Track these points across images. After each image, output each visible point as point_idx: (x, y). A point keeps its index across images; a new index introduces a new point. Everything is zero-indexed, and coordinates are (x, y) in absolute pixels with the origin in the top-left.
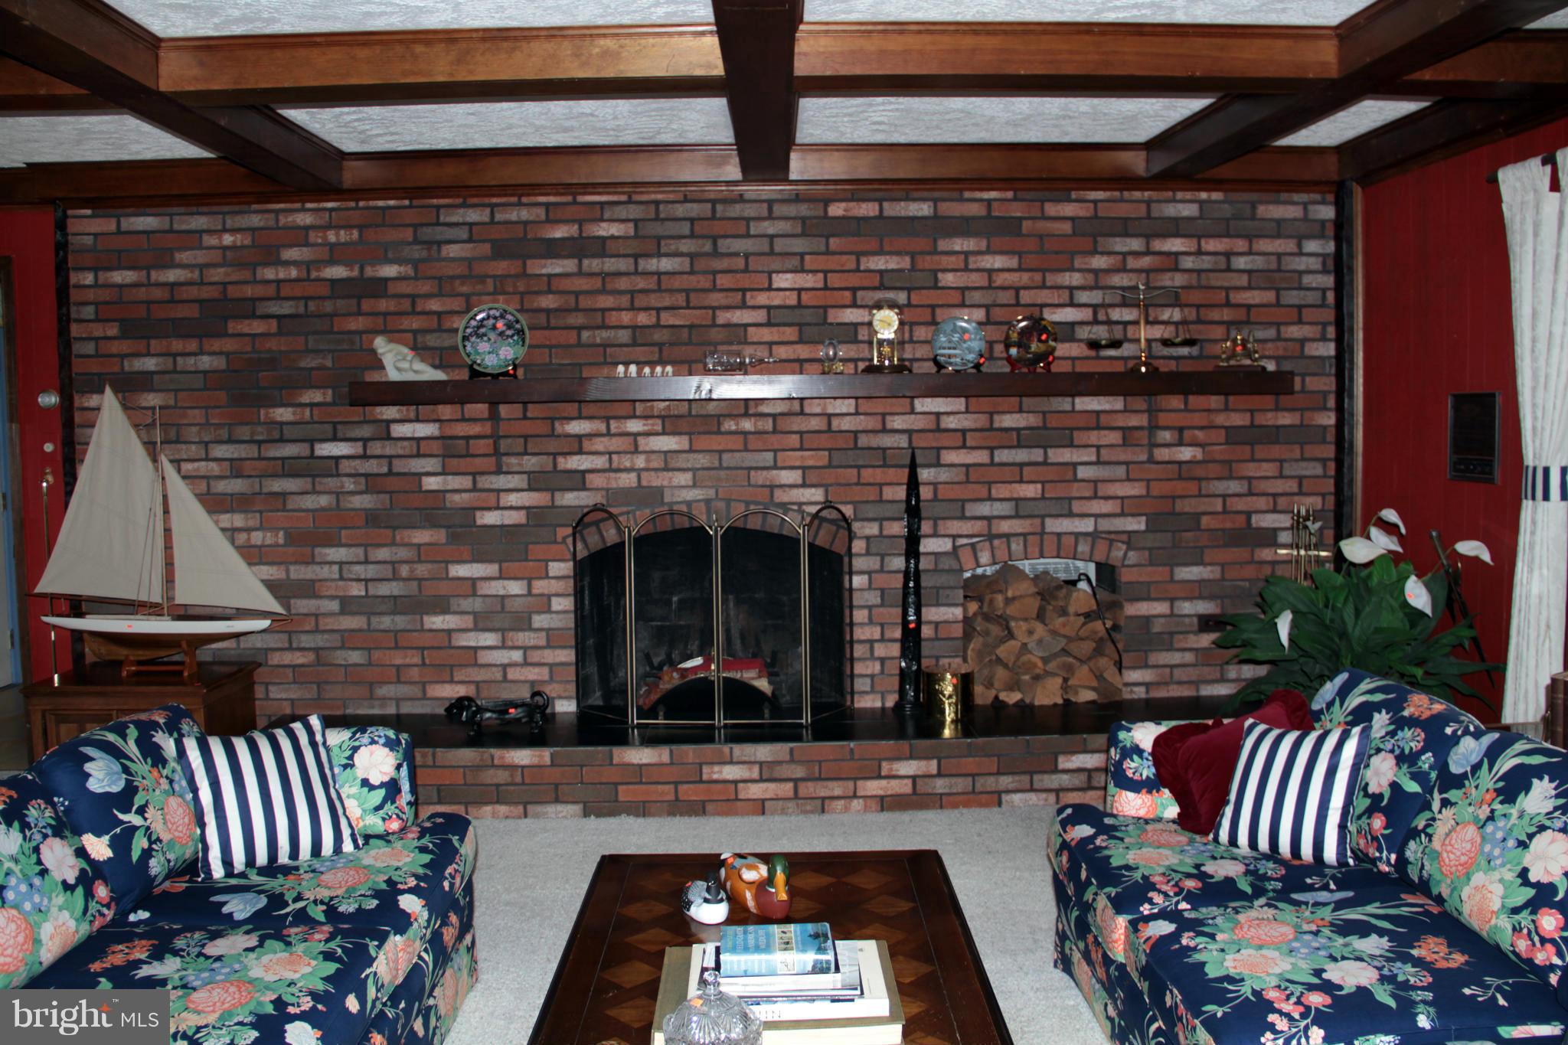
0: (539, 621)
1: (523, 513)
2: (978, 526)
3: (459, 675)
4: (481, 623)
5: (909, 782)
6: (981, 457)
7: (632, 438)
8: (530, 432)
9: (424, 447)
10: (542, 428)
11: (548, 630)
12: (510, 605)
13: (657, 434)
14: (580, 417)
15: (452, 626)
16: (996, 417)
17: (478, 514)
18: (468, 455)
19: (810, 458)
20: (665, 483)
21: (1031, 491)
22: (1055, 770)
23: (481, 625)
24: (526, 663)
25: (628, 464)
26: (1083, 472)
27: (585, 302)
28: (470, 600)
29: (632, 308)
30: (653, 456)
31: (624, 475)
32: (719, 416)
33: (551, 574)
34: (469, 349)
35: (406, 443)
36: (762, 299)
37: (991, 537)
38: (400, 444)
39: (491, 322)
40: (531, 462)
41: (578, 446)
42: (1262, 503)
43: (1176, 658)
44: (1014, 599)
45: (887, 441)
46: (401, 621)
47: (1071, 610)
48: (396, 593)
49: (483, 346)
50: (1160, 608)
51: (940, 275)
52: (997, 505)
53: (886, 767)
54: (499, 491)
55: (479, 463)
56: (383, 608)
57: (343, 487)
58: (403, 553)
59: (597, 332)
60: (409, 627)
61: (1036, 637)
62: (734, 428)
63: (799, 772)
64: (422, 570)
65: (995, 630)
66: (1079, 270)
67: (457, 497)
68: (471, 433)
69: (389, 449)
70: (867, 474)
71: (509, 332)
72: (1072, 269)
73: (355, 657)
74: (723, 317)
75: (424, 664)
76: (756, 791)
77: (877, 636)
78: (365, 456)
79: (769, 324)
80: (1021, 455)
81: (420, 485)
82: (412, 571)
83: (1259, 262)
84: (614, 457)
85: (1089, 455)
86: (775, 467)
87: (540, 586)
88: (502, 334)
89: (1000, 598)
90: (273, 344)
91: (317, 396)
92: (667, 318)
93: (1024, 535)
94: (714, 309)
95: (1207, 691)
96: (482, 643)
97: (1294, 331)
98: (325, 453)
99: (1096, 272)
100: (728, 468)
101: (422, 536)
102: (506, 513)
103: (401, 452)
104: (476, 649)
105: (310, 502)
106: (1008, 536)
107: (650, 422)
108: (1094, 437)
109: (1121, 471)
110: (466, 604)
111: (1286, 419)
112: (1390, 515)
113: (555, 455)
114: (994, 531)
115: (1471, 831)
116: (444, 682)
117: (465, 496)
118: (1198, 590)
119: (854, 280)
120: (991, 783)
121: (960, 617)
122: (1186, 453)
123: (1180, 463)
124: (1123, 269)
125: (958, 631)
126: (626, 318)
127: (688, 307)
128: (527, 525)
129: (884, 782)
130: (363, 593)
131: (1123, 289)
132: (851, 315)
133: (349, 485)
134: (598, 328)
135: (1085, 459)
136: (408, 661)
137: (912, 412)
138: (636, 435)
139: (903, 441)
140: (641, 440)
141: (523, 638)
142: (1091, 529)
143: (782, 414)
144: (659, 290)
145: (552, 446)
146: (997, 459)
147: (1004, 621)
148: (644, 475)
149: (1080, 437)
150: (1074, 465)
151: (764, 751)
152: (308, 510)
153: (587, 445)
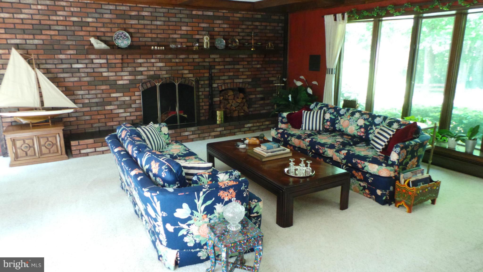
0: (133, 106)
1: (128, 81)
2: (222, 81)
3: (114, 120)
4: (119, 107)
5: (219, 132)
6: (222, 67)
7: (152, 64)
8: (129, 62)
9: (102, 65)
10: (132, 61)
11: (135, 108)
12: (126, 103)
13: (158, 62)
14: (140, 58)
15: (112, 108)
16: (225, 59)
17: (117, 81)
18: (115, 67)
19: (190, 68)
20: (160, 74)
21: (231, 74)
22: (244, 127)
23: (119, 108)
24: (131, 116)
25: (152, 69)
26: (241, 70)
27: (140, 31)
28: (116, 102)
29: (151, 33)
30: (157, 68)
31: (151, 72)
32: (171, 59)
33: (136, 95)
34: (116, 42)
35: (97, 64)
36: (179, 32)
37: (224, 83)
38: (96, 65)
39: (120, 35)
40: (129, 69)
41: (140, 65)
42: (271, 75)
43: (257, 106)
44: (229, 96)
45: (205, 64)
46: (99, 108)
47: (239, 97)
48: (97, 101)
49: (120, 41)
50: (254, 96)
51: (215, 28)
52: (226, 77)
53: (215, 129)
54: (122, 76)
55: (117, 69)
56: (94, 105)
57: (81, 75)
58: (98, 92)
59: (143, 38)
60: (101, 109)
61: (234, 103)
62: (174, 61)
63: (199, 132)
64: (104, 95)
65: (226, 102)
66: (240, 28)
67: (112, 78)
68: (117, 62)
69: (93, 66)
70: (201, 71)
71: (125, 37)
72: (239, 28)
73: (88, 118)
74: (171, 36)
75: (105, 118)
76: (192, 137)
77: (204, 105)
78: (87, 68)
79: (181, 38)
80: (230, 67)
81: (102, 75)
82: (101, 96)
83: (271, 28)
84: (149, 68)
85: (242, 67)
86: (183, 70)
87: (133, 98)
88: (123, 38)
89: (227, 96)
90: (57, 38)
91: (72, 52)
92: (159, 36)
93: (230, 83)
94: (169, 34)
95: (262, 112)
96: (120, 112)
97: (277, 42)
98: (75, 67)
99: (243, 29)
100: (173, 70)
101: (104, 87)
102: (124, 81)
103: (96, 67)
104: (118, 113)
105: (72, 79)
106: (227, 83)
107: (156, 60)
108: (242, 63)
109: (247, 70)
110: (115, 103)
111: (275, 59)
112: (302, 77)
113: (135, 67)
114: (225, 82)
115: (347, 121)
116: (111, 122)
117: (114, 77)
118: (261, 93)
119: (198, 29)
120: (233, 131)
121: (219, 100)
122: (259, 66)
123: (257, 68)
124: (248, 28)
125: (219, 103)
126: (150, 35)
127: (164, 33)
128: (129, 84)
129: (215, 133)
130: (88, 102)
131: (248, 32)
132: (197, 37)
133: (83, 75)
134: (144, 37)
135: (241, 67)
136: (102, 117)
137: (210, 58)
138: (153, 63)
139: (208, 64)
140: (155, 64)
141: (130, 110)
142: (242, 81)
143: (184, 58)
144: (157, 29)
145: (134, 65)
146: (225, 67)
147: (227, 100)
148: (156, 72)
149: (240, 63)
150: (239, 69)
151: (193, 129)
152: (71, 82)
153: (142, 65)
